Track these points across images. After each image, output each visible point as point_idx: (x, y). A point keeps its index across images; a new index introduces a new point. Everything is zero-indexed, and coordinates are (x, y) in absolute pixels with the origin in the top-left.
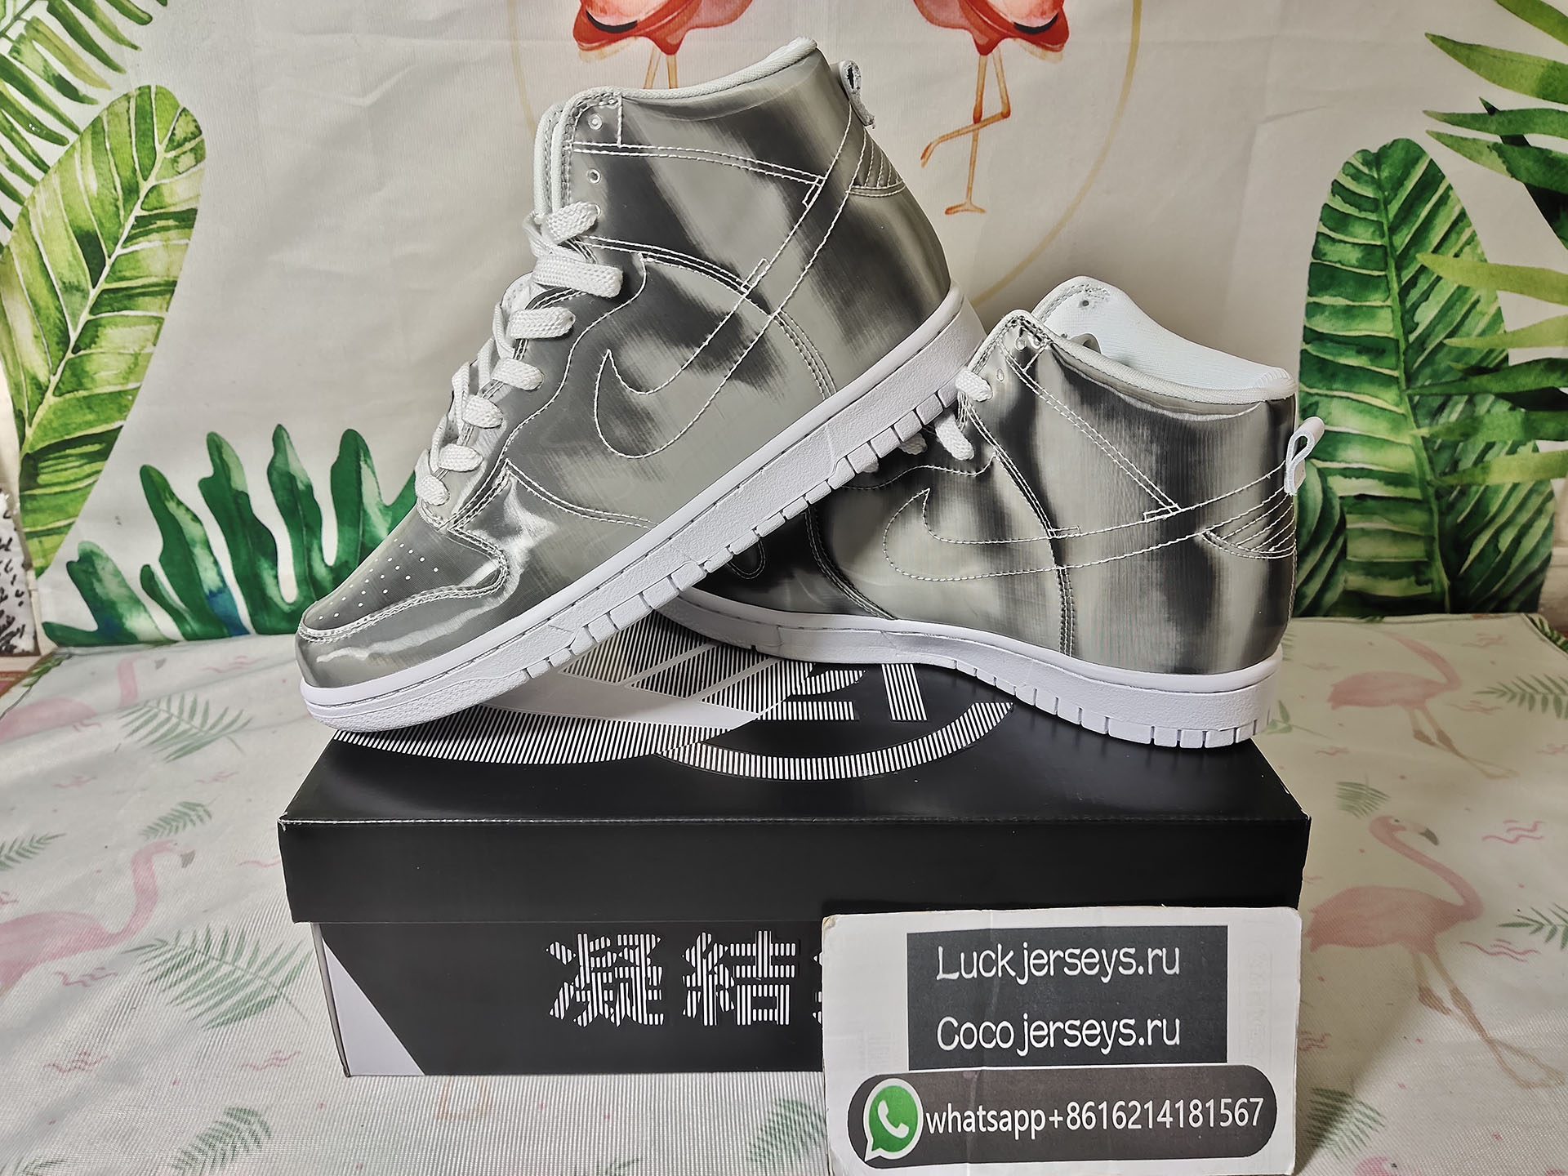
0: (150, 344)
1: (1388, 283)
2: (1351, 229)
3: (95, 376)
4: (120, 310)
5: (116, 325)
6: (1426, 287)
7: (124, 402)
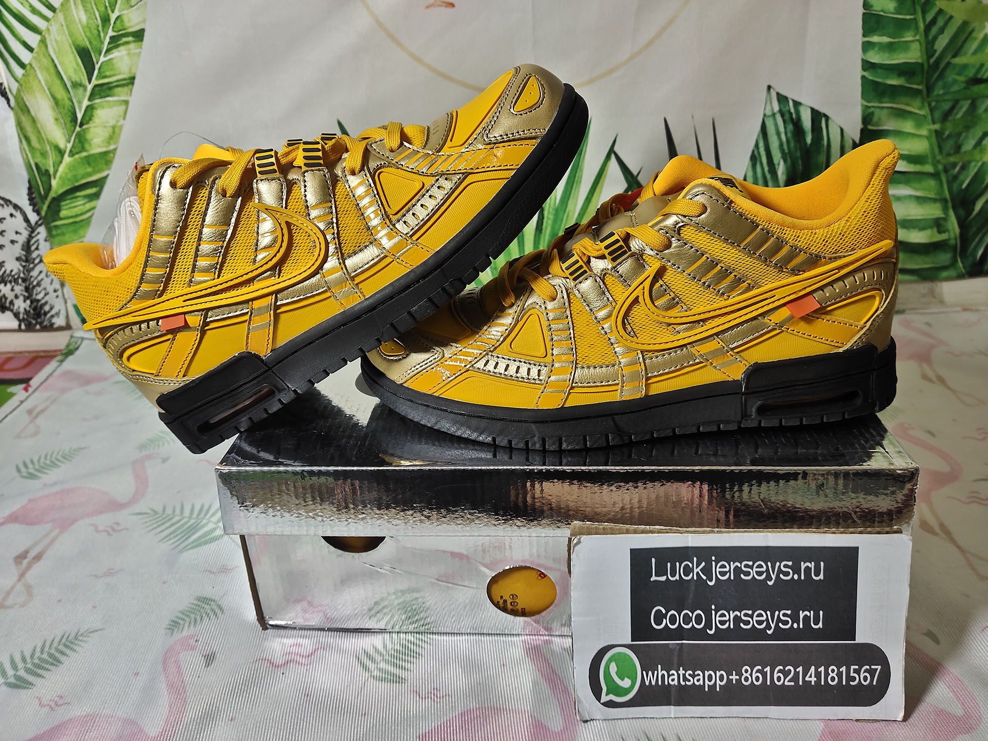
0: (122, 118)
1: (917, 23)
3: (92, 143)
4: (104, 97)
5: (103, 107)
6: (942, 24)
7: (108, 158)
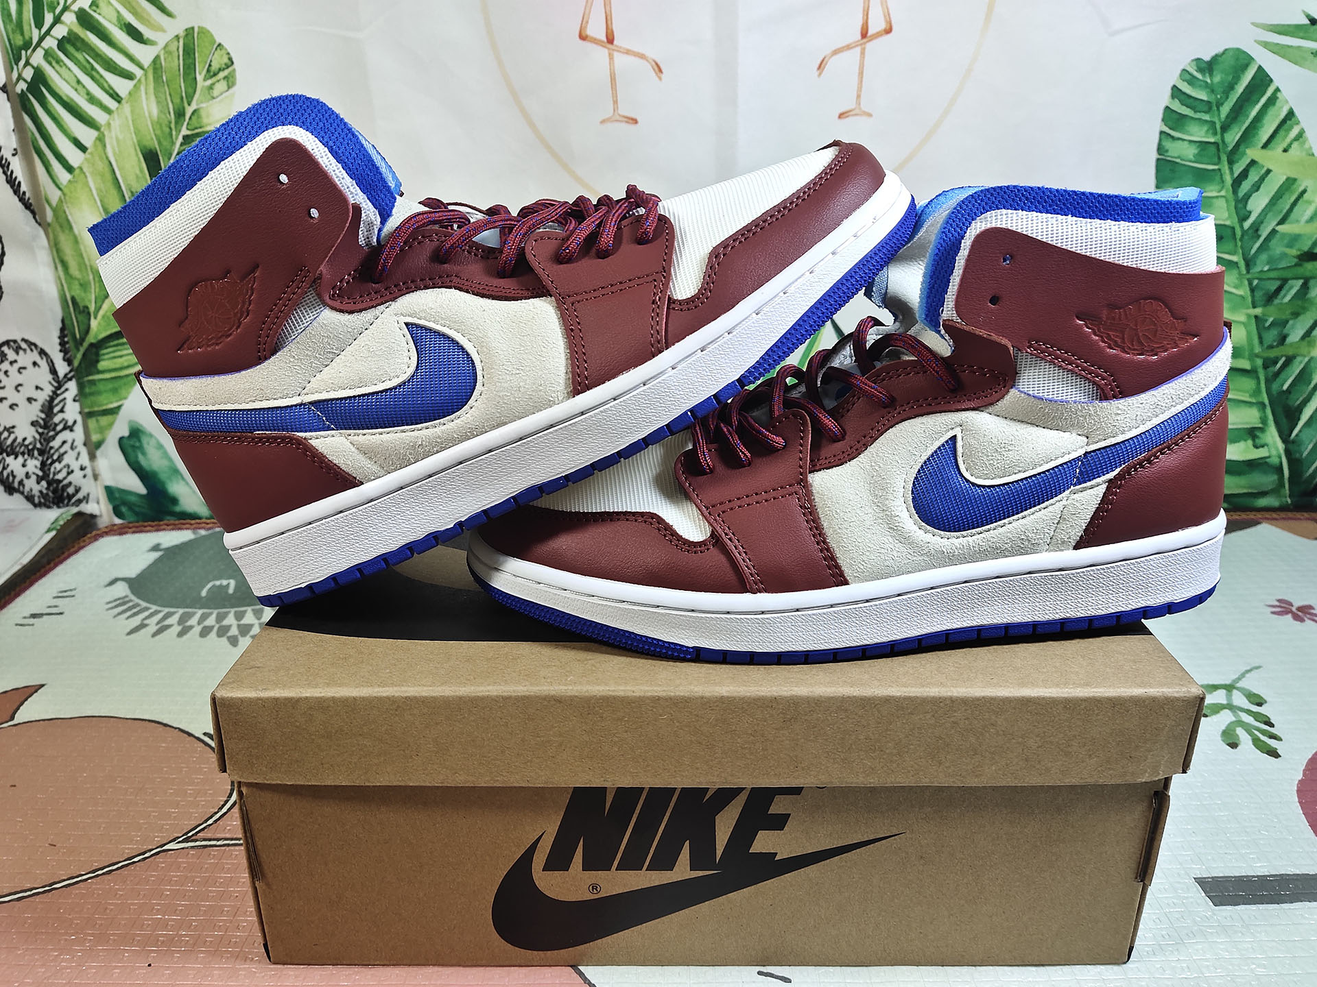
1: (1221, 175)
2: (1186, 128)
6: (1256, 179)
